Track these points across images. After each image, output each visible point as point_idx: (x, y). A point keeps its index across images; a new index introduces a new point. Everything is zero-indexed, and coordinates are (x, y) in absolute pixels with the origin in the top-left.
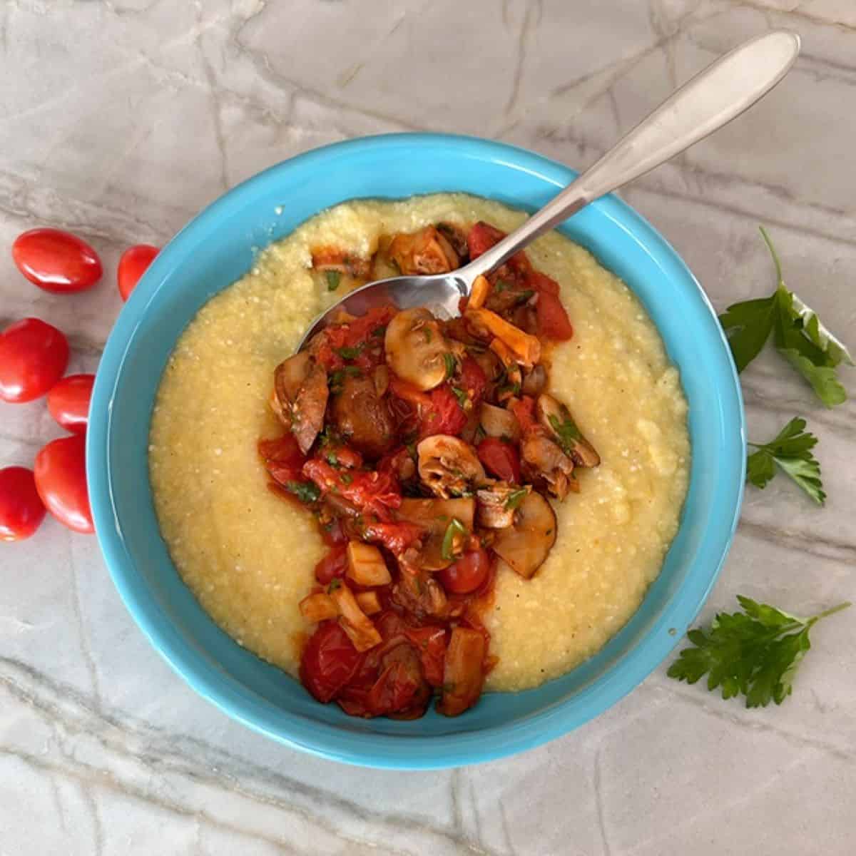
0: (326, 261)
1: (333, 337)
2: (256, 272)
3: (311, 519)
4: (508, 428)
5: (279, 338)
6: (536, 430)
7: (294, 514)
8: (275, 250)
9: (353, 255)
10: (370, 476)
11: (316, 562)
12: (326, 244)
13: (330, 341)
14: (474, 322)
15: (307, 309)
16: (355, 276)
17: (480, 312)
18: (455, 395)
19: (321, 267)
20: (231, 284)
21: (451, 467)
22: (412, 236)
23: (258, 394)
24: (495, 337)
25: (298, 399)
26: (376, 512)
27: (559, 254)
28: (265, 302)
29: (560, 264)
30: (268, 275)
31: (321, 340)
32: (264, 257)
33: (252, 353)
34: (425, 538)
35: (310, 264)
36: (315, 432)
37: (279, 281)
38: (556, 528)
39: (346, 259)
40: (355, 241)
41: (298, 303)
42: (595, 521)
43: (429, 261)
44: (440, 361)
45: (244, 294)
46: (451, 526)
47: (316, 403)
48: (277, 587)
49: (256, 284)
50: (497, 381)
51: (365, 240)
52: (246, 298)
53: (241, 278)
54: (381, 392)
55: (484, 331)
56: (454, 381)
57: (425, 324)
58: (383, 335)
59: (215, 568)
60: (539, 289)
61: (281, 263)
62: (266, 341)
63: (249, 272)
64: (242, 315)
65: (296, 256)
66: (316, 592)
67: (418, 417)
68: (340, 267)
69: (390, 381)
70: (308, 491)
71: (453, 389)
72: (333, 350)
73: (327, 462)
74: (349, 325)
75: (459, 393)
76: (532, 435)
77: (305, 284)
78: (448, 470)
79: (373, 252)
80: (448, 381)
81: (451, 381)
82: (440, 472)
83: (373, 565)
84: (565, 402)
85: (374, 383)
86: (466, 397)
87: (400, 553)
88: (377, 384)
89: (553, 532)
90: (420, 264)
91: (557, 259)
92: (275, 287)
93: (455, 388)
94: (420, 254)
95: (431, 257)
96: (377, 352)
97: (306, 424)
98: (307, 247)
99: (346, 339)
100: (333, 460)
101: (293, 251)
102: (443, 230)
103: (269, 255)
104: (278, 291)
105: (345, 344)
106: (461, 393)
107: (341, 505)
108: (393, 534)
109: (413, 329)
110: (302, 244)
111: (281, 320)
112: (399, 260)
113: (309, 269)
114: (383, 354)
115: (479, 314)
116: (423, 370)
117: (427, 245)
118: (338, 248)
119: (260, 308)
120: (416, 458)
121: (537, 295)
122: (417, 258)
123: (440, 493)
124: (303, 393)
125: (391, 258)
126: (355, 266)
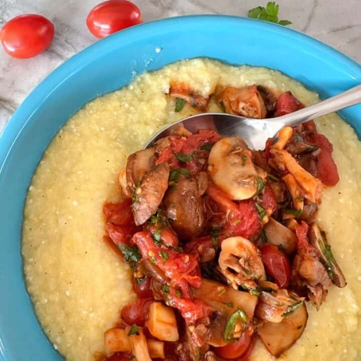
0: (178, 92)
1: (174, 143)
2: (131, 87)
3: (128, 271)
4: (286, 241)
5: (135, 134)
6: (310, 251)
7: (117, 264)
8: (147, 77)
9: (197, 93)
10: (183, 258)
11: (124, 305)
12: (181, 81)
13: (172, 146)
14: (277, 158)
15: (158, 120)
16: (194, 106)
17: (282, 152)
18: (257, 210)
19: (174, 95)
20: (114, 91)
21: (247, 267)
22: (239, 90)
23: (113, 170)
24: (289, 172)
25: (143, 185)
26: (181, 287)
27: (333, 126)
28: (132, 108)
29: (333, 133)
30: (138, 92)
31: (165, 143)
32: (139, 79)
33: (116, 140)
34: (213, 316)
35: (167, 91)
36: (150, 214)
37: (144, 97)
38: (305, 326)
39: (192, 94)
40: (201, 83)
41: (153, 114)
42: (332, 326)
43: (251, 108)
44: (252, 182)
45: (120, 99)
46: (237, 314)
47: (156, 193)
48: (91, 315)
49: (129, 95)
50: (282, 203)
51: (208, 84)
52: (121, 102)
53: (120, 89)
54: (202, 192)
55: (282, 166)
56: (258, 199)
57: (242, 151)
58: (209, 151)
59: (52, 287)
60: (321, 146)
61: (149, 87)
62: (127, 133)
63: (127, 86)
64: (115, 113)
65: (159, 84)
66: (119, 327)
67: (226, 218)
68: (187, 98)
69: (209, 185)
70: (132, 255)
71: (257, 205)
72: (173, 152)
73: (152, 237)
74: (187, 137)
75: (260, 209)
76: (308, 254)
77: (161, 103)
78: (243, 269)
79: (210, 93)
80: (254, 198)
81: (256, 198)
82: (237, 269)
83: (169, 327)
84: (324, 230)
85: (198, 185)
86: (266, 213)
87: (191, 324)
88: (200, 186)
89: (303, 327)
90: (243, 109)
91: (332, 129)
92: (141, 100)
93: (259, 204)
94: (245, 102)
95: (252, 106)
96: (202, 162)
97: (144, 206)
98: (168, 80)
99: (183, 147)
100: (157, 237)
101: (159, 80)
102: (261, 90)
103: (142, 79)
104: (143, 103)
105: (182, 151)
106: (262, 209)
107: (155, 272)
108: (191, 310)
109: (233, 152)
110: (165, 77)
111: (139, 122)
112: (226, 103)
113: (166, 94)
114: (207, 164)
115: (281, 154)
116: (236, 185)
117: (250, 98)
118: (189, 85)
119: (128, 111)
120: (219, 250)
121: (319, 150)
122: (242, 105)
123: (231, 284)
124: (148, 182)
125: (220, 100)
126: (197, 100)
